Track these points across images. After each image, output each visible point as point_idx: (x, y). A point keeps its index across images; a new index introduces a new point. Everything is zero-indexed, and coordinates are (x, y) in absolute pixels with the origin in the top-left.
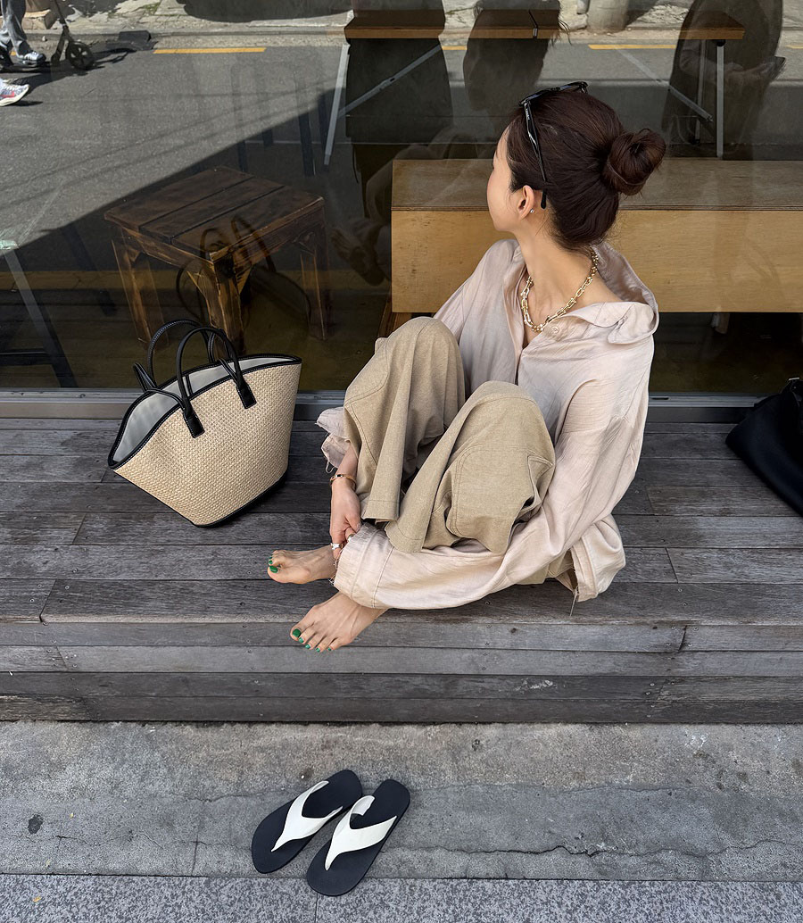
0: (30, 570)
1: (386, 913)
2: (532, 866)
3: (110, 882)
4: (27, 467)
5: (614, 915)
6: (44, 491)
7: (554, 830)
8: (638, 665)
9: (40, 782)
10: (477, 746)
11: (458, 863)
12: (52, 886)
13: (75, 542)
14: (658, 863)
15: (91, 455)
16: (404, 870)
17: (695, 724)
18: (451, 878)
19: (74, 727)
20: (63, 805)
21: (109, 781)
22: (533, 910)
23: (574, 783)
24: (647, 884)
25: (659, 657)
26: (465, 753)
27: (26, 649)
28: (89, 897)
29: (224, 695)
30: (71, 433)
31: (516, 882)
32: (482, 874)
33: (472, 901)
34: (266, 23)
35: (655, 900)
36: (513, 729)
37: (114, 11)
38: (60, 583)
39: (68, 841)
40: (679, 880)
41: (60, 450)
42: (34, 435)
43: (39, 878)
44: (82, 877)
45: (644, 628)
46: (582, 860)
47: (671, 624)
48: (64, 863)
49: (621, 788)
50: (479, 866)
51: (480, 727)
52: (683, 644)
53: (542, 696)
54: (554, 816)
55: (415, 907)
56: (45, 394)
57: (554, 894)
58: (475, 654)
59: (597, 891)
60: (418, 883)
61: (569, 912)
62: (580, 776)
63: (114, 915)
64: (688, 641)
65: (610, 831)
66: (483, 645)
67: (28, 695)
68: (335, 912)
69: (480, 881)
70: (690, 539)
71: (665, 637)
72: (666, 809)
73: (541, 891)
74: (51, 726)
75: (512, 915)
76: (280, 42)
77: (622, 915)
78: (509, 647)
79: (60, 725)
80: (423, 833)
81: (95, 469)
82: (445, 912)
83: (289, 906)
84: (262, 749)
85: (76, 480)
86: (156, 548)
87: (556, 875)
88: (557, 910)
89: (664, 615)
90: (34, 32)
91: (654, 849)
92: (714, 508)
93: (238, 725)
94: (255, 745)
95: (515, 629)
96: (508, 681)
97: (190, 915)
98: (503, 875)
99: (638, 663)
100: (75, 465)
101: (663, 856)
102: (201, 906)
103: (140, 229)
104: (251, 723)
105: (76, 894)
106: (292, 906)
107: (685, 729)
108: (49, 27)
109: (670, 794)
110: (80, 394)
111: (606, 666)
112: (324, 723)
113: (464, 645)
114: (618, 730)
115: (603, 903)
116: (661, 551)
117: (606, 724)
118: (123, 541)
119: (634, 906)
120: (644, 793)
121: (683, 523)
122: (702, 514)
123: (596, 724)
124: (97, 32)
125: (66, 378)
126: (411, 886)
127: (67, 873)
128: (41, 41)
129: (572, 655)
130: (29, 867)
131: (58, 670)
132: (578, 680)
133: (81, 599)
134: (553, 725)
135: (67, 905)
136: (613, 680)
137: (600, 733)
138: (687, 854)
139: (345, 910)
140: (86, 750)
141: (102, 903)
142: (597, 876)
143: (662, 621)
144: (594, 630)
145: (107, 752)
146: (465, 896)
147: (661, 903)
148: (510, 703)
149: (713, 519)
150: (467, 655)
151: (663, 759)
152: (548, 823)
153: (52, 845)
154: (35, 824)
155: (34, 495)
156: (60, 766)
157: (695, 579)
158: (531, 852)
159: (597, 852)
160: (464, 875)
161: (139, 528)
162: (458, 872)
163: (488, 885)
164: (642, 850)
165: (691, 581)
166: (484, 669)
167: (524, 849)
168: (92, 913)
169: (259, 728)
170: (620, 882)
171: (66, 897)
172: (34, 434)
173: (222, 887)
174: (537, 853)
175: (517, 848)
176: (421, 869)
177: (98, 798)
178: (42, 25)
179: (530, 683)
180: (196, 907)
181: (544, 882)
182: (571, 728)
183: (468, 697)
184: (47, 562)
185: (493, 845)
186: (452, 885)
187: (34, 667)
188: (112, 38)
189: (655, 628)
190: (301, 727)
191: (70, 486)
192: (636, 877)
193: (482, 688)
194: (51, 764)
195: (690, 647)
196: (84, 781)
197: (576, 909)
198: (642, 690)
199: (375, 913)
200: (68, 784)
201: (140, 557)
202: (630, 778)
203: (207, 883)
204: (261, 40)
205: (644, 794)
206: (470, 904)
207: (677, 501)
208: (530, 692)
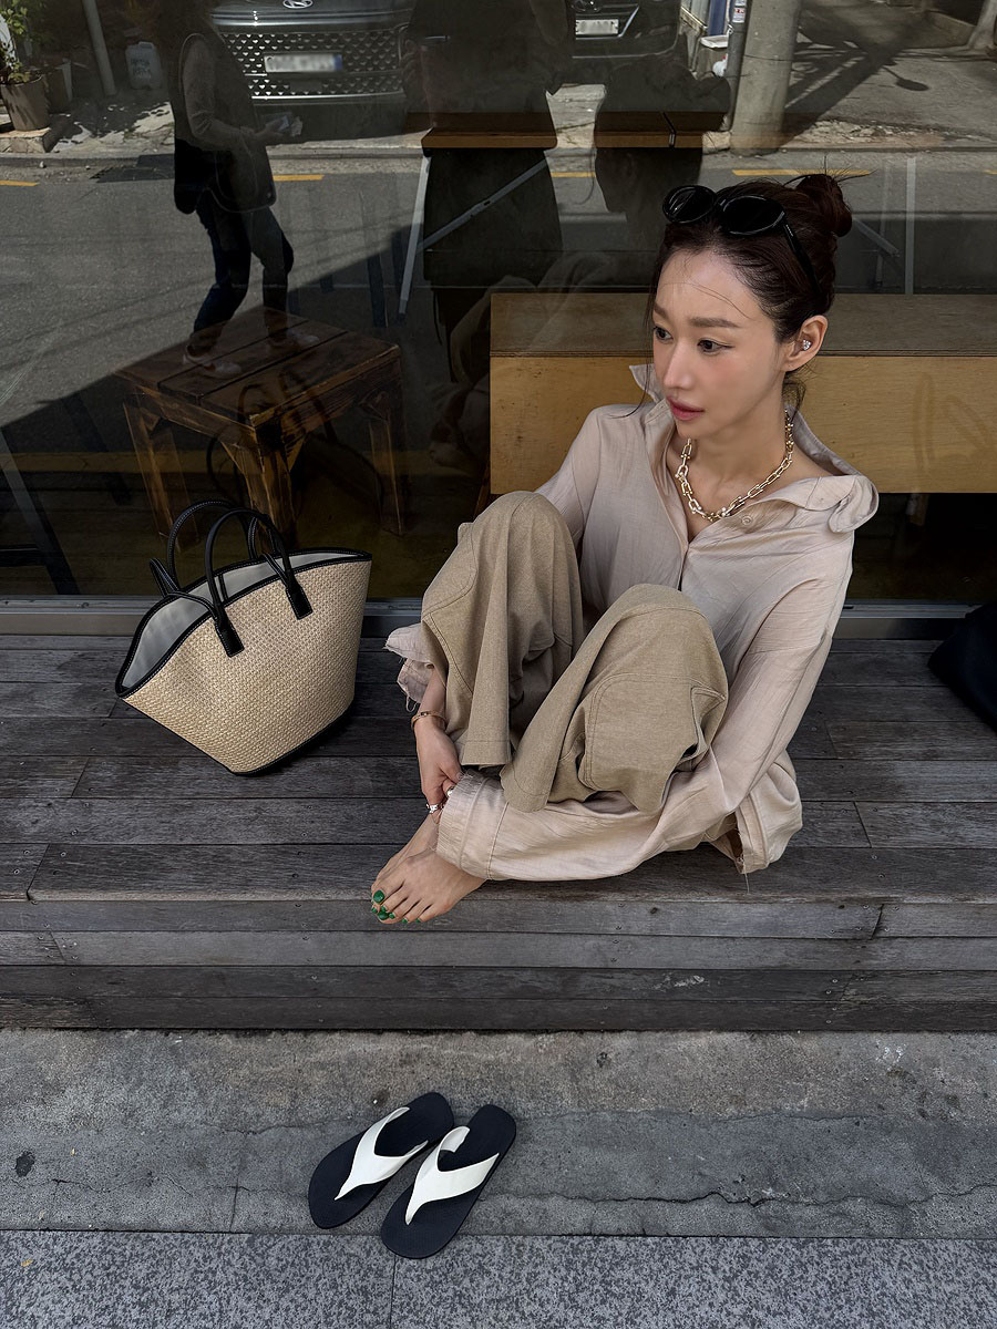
0: (14, 832)
1: (486, 1282)
2: (678, 1219)
3: (122, 1240)
4: (13, 697)
5: (786, 1283)
6: (34, 728)
7: (706, 1171)
8: (816, 956)
9: (32, 1109)
10: (603, 1060)
11: (579, 1215)
12: (47, 1246)
13: (74, 795)
14: (843, 1214)
15: (97, 681)
16: (510, 1224)
17: (888, 1032)
18: (571, 1235)
19: (76, 1037)
20: (61, 1140)
21: (122, 1107)
22: (680, 1277)
23: (731, 1110)
24: (829, 1242)
25: (845, 945)
26: (587, 1070)
27: (10, 935)
28: (95, 1260)
29: (272, 995)
30: (70, 654)
31: (657, 1239)
32: (612, 1230)
33: (599, 1265)
34: (324, 144)
35: (840, 1263)
36: (651, 1039)
37: (132, 130)
38: (54, 848)
39: (68, 1186)
40: (872, 1237)
41: (56, 676)
42: (22, 656)
43: (29, 1235)
44: (86, 1234)
45: (830, 907)
46: (743, 1211)
47: (863, 902)
48: (61, 1216)
49: (792, 1116)
50: (607, 1219)
51: (607, 1036)
52: (878, 928)
53: (690, 996)
54: (706, 1153)
55: (524, 1273)
56: (36, 603)
57: (706, 1255)
58: (602, 942)
59: (764, 1251)
60: (528, 1241)
61: (726, 1279)
62: (738, 1100)
63: (127, 1283)
64: (885, 924)
65: (780, 1171)
66: (613, 930)
67: (15, 995)
68: (419, 1280)
69: (610, 1239)
70: (886, 790)
71: (855, 918)
72: (852, 1144)
73: (690, 1252)
74: (46, 1036)
75: (652, 1284)
76: (343, 168)
77: (797, 1283)
78: (648, 932)
79: (57, 1034)
80: (534, 1175)
81: (102, 700)
82: (564, 1279)
83: (359, 1272)
84: (322, 1066)
85: (77, 715)
86: (181, 802)
87: (709, 1231)
88: (711, 1277)
89: (855, 890)
90: (30, 156)
91: (838, 1196)
92: (916, 749)
93: (290, 1034)
94: (312, 1060)
95: (656, 909)
96: (645, 976)
97: (228, 1284)
98: (639, 1231)
99: (817, 952)
100: (75, 695)
101: (849, 1206)
102: (243, 1272)
103: (160, 387)
104: (307, 1031)
105: (78, 1256)
106: (362, 1272)
107: (876, 1038)
108: (48, 150)
109: (858, 1124)
110: (82, 602)
111: (775, 957)
112: (403, 1031)
113: (589, 930)
114: (787, 1040)
115: (771, 1268)
116: (848, 806)
117: (773, 1032)
118: (138, 793)
119: (812, 1271)
120: (823, 1122)
121: (876, 769)
122: (901, 757)
123: (759, 1032)
124: (110, 156)
125: (64, 583)
126: (518, 1246)
127: (66, 1229)
128: (38, 167)
129: (731, 943)
130: (17, 1220)
131: (53, 962)
132: (738, 974)
133: (82, 870)
134: (703, 1034)
135: (66, 1270)
136: (782, 974)
137: (764, 1043)
138: (881, 1202)
139: (432, 1277)
140: (91, 1066)
141: (113, 1269)
142: (763, 1232)
143: (851, 899)
144: (761, 910)
145: (119, 1069)
146: (590, 1259)
147: (849, 1268)
148: (647, 1006)
149: (915, 765)
150: (591, 942)
151: (846, 1078)
152: (698, 1161)
153: (46, 1191)
154: (24, 1164)
155: (21, 735)
156: (57, 1088)
157: (894, 842)
158: (676, 1201)
159: (763, 1201)
160: (588, 1231)
161: (158, 776)
162: (579, 1226)
163: (620, 1244)
164: (822, 1197)
165: (888, 845)
166: (614, 961)
167: (666, 1197)
168: (99, 1282)
169: (318, 1038)
170: (794, 1241)
171: (64, 1259)
172: (22, 654)
173: (270, 1247)
174: (685, 1202)
175: (657, 1195)
176: (532, 1222)
177: (107, 1130)
178: (39, 147)
179: (675, 980)
180: (236, 1274)
181: (693, 1239)
182: (726, 1038)
183: (592, 997)
184: (37, 821)
185: (626, 1191)
186: (572, 1244)
187: (21, 960)
188: (129, 163)
189: (842, 907)
190: (373, 1037)
191: (68, 723)
192: (815, 1233)
193: (611, 986)
194: (46, 1085)
195: (887, 932)
196: (88, 1107)
197: (736, 1276)
198: (820, 989)
199: (472, 1281)
200: (68, 1111)
201: (160, 815)
202: (804, 1102)
203: (250, 1242)
204: (318, 166)
205: (823, 1124)
206: (596, 1270)
207: (867, 741)
208: (674, 990)
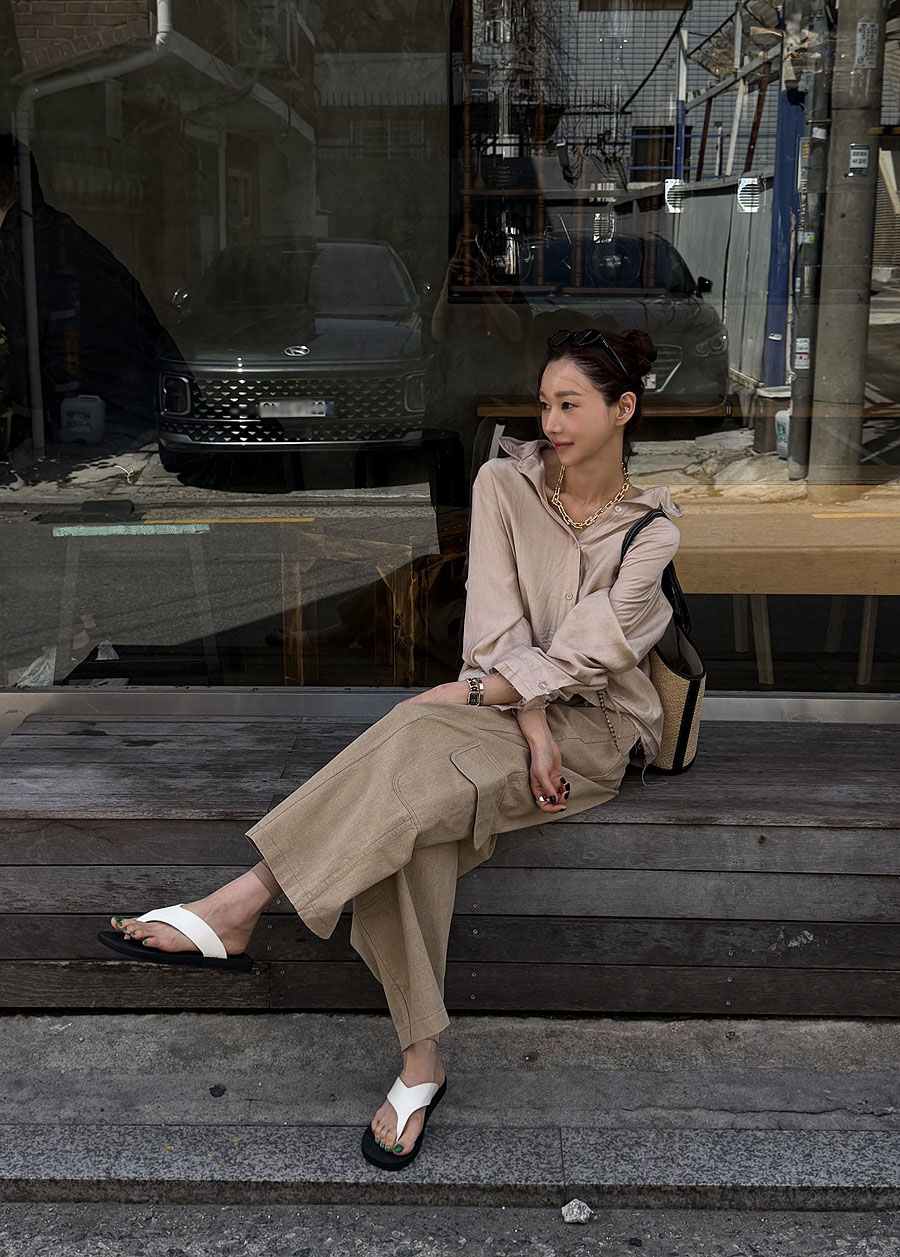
9: (215, 1062)
10: (732, 1036)
21: (298, 1059)
26: (718, 1042)
51: (734, 1023)
58: (722, 883)
66: (730, 865)
78: (757, 868)
84: (476, 1036)
95: (762, 838)
96: (761, 932)
111: (869, 903)
113: (709, 866)
123: (873, 1019)
129: (829, 881)
134: (822, 1022)
145: (291, 1037)
148: (766, 977)
150: (712, 882)
156: (237, 1049)
169: (469, 1020)
177: (287, 1073)
179: (788, 938)
183: (717, 963)
190: (518, 1019)
193: (733, 946)
196: (268, 1059)
200: (250, 1062)
208: (789, 953)
